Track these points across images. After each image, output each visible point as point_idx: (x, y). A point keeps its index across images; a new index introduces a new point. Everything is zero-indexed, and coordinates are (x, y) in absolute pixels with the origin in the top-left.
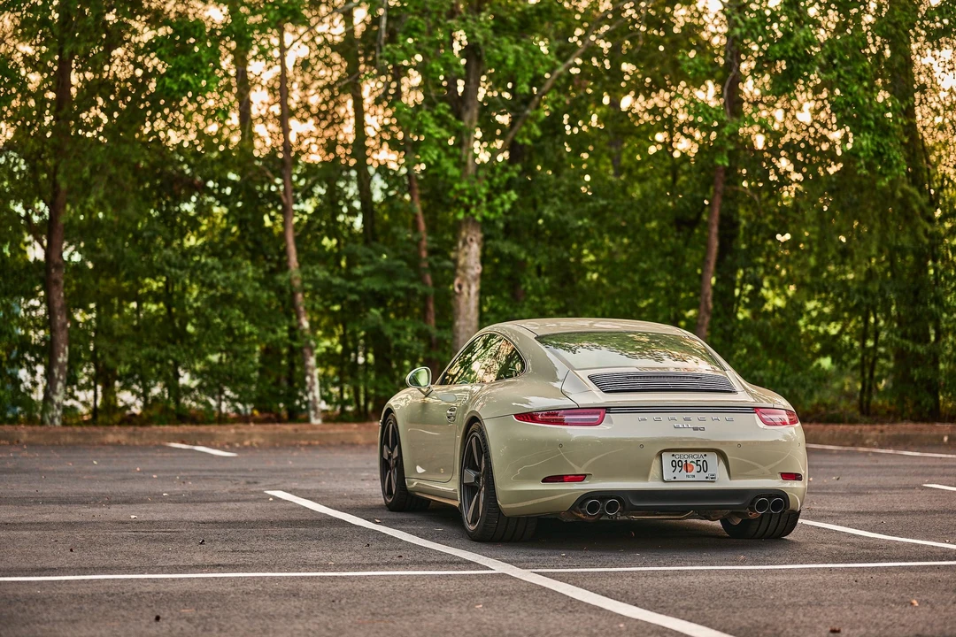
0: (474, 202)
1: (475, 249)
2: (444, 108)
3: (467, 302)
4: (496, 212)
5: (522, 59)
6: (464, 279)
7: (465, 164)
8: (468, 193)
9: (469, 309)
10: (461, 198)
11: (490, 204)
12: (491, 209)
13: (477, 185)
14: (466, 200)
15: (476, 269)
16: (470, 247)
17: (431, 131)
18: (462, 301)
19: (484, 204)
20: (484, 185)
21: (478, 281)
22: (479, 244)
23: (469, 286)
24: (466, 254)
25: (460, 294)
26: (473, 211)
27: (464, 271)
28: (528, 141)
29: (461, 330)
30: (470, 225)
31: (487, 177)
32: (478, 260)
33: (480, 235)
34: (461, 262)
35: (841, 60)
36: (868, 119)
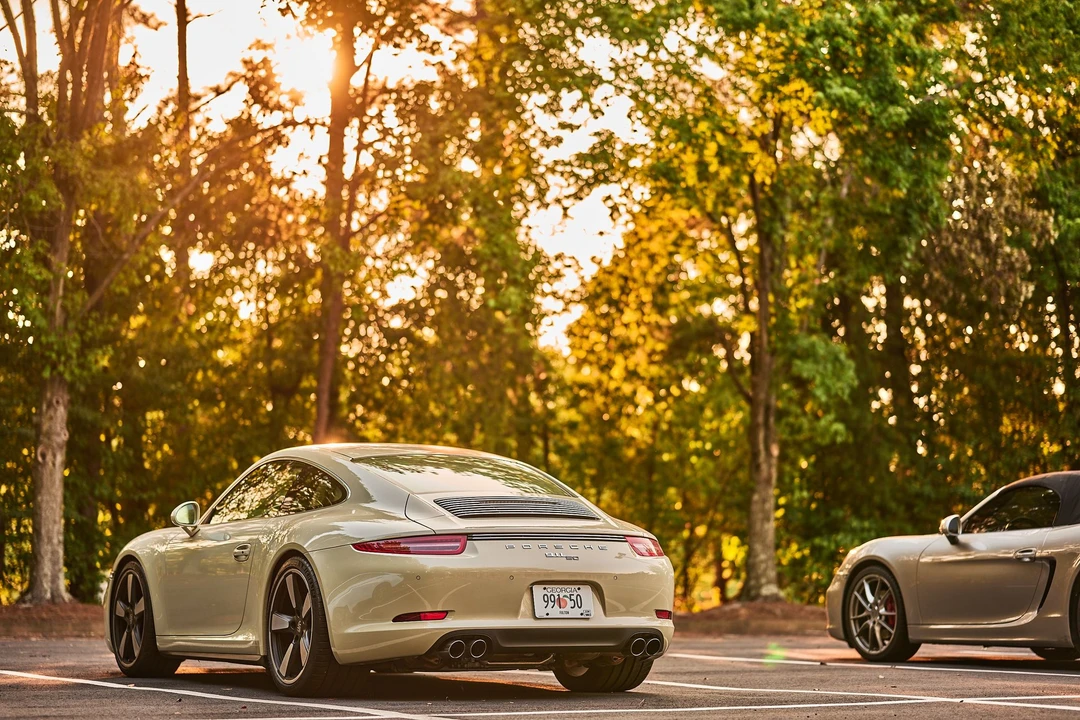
0: (63, 359)
1: (61, 412)
2: (42, 246)
3: (51, 474)
4: (90, 369)
5: (128, 195)
6: (48, 447)
7: (53, 314)
8: (56, 347)
9: (53, 483)
10: (47, 353)
11: (82, 360)
12: (82, 366)
13: (66, 339)
14: (54, 356)
15: (64, 436)
16: (56, 410)
17: (30, 272)
18: (46, 473)
19: (74, 362)
20: (74, 340)
21: (64, 450)
22: (65, 407)
23: (54, 456)
24: (51, 418)
25: (45, 463)
26: (61, 368)
27: (49, 439)
28: (126, 291)
29: (44, 505)
30: (56, 385)
31: (76, 329)
32: (64, 425)
33: (67, 397)
34: (45, 427)
35: (484, 206)
36: (514, 272)
